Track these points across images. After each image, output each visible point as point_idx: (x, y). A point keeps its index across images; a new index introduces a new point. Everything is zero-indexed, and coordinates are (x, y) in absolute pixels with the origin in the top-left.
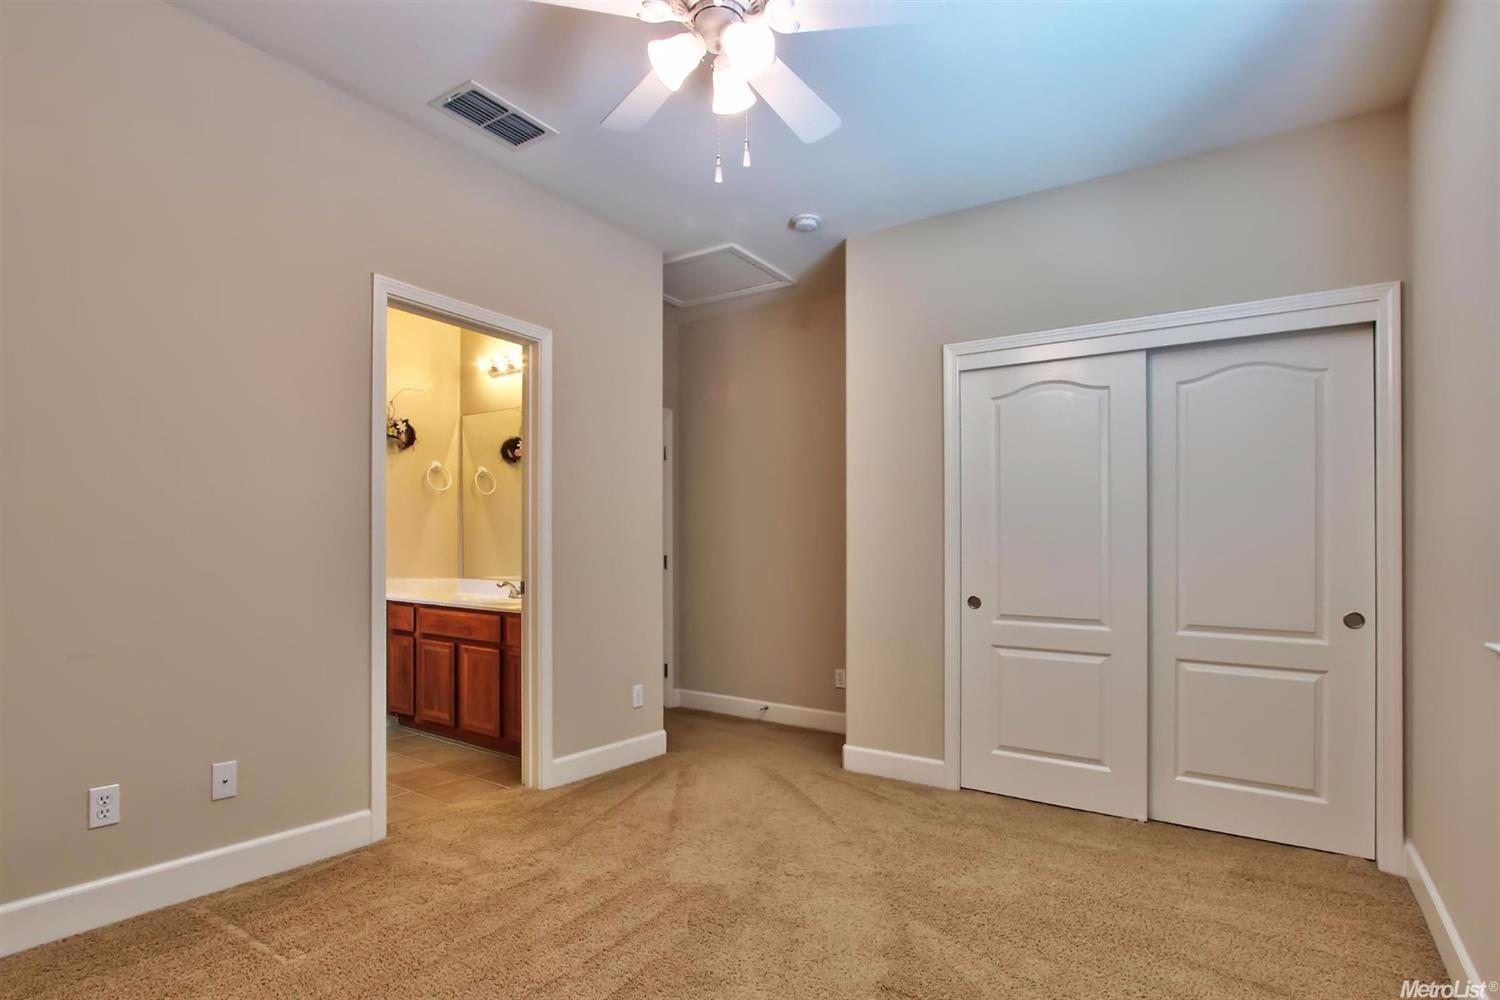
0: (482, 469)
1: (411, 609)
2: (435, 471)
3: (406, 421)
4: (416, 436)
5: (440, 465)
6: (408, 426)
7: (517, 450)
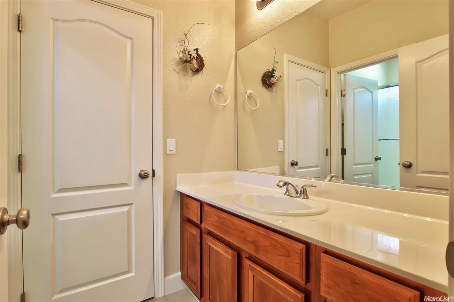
0: (249, 91)
1: (198, 205)
2: (219, 92)
3: (197, 50)
4: (205, 64)
5: (221, 86)
6: (198, 55)
7: (272, 79)
